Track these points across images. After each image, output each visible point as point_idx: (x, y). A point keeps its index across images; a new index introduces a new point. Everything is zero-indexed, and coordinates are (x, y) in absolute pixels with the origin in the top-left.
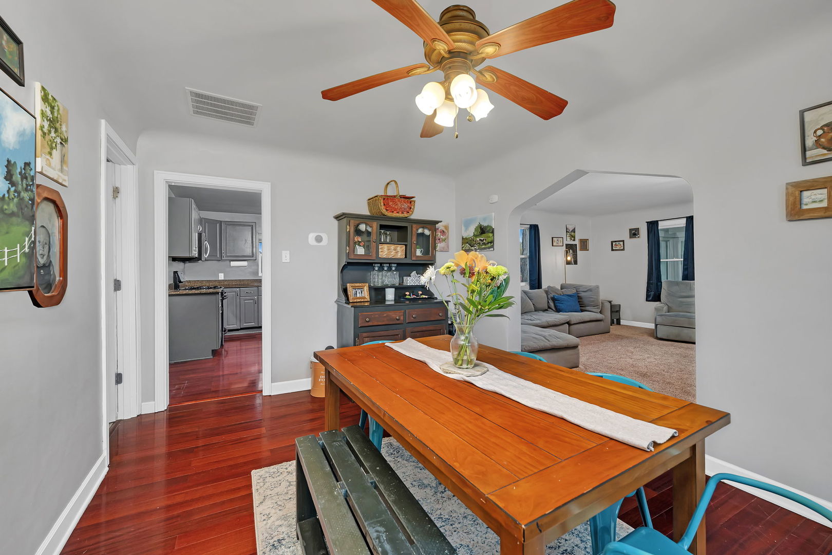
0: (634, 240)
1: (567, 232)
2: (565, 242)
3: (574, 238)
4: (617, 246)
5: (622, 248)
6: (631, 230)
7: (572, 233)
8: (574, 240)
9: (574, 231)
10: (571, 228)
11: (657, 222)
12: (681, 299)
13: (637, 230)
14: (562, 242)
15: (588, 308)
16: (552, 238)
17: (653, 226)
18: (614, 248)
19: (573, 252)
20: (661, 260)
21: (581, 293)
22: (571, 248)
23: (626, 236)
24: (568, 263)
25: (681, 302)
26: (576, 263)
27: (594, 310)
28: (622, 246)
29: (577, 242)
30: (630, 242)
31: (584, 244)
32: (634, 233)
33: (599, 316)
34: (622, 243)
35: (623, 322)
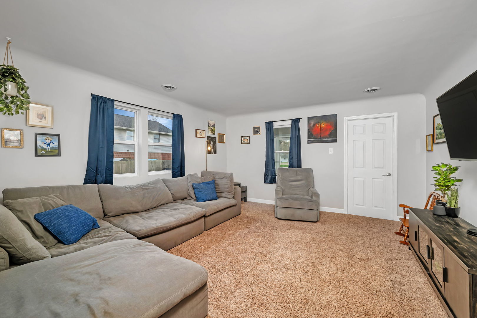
0: (256, 136)
1: (208, 126)
2: (207, 135)
3: (214, 131)
4: (245, 140)
5: (248, 142)
6: (254, 128)
7: (212, 128)
8: (214, 134)
9: (214, 126)
10: (212, 123)
11: (272, 122)
12: (290, 183)
13: (259, 128)
14: (204, 134)
15: (223, 195)
16: (196, 130)
17: (269, 125)
18: (243, 142)
19: (213, 143)
20: (275, 152)
21: (218, 180)
22: (211, 140)
23: (251, 133)
24: (209, 152)
25: (291, 185)
26: (215, 153)
27: (229, 196)
28: (248, 140)
29: (216, 136)
30: (254, 137)
31: (222, 138)
32: (257, 131)
33: (233, 202)
34: (248, 138)
35: (248, 199)
